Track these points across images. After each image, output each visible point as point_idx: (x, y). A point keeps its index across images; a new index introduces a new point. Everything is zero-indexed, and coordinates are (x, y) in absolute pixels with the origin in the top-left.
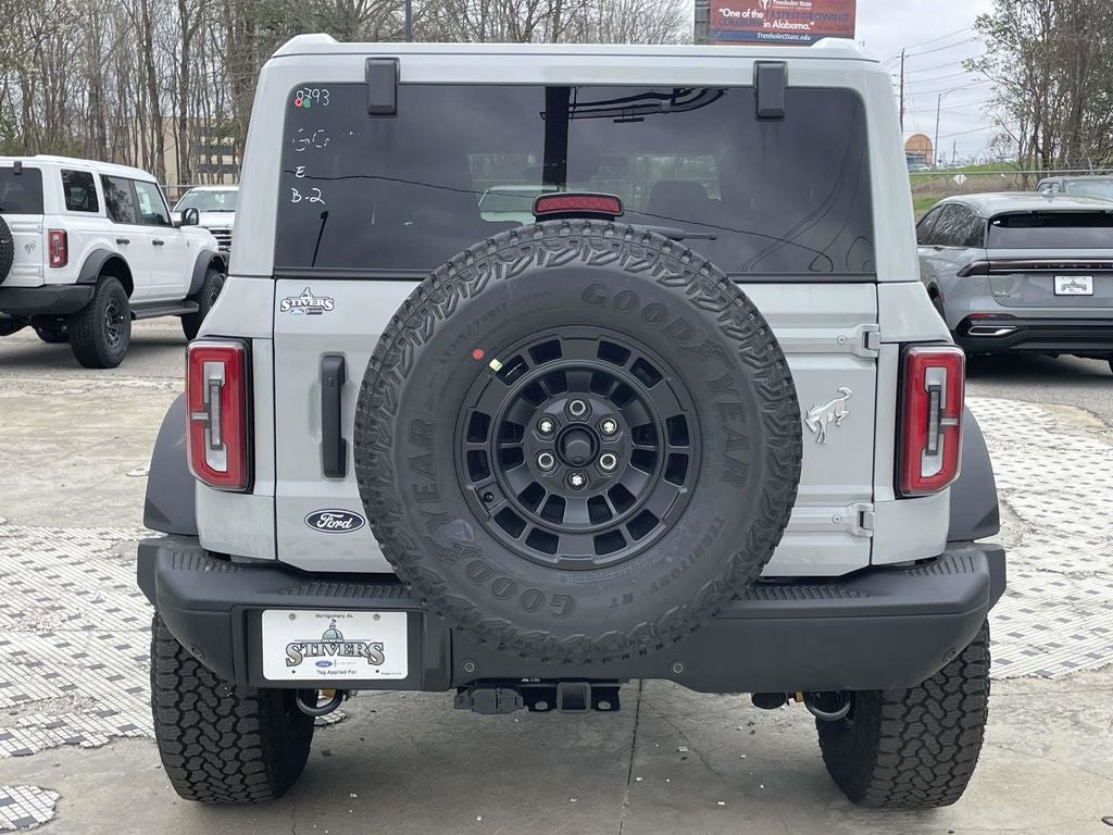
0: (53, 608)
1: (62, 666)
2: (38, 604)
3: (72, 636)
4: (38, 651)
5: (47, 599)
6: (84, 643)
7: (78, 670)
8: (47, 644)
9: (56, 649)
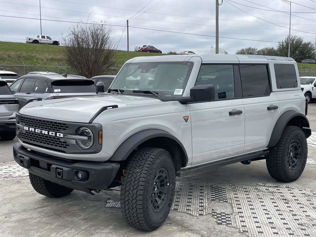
0: (302, 225)
1: (308, 206)
2: (306, 228)
3: (301, 214)
4: (312, 211)
5: (302, 229)
6: (299, 211)
7: (304, 204)
8: (309, 213)
9: (307, 211)
